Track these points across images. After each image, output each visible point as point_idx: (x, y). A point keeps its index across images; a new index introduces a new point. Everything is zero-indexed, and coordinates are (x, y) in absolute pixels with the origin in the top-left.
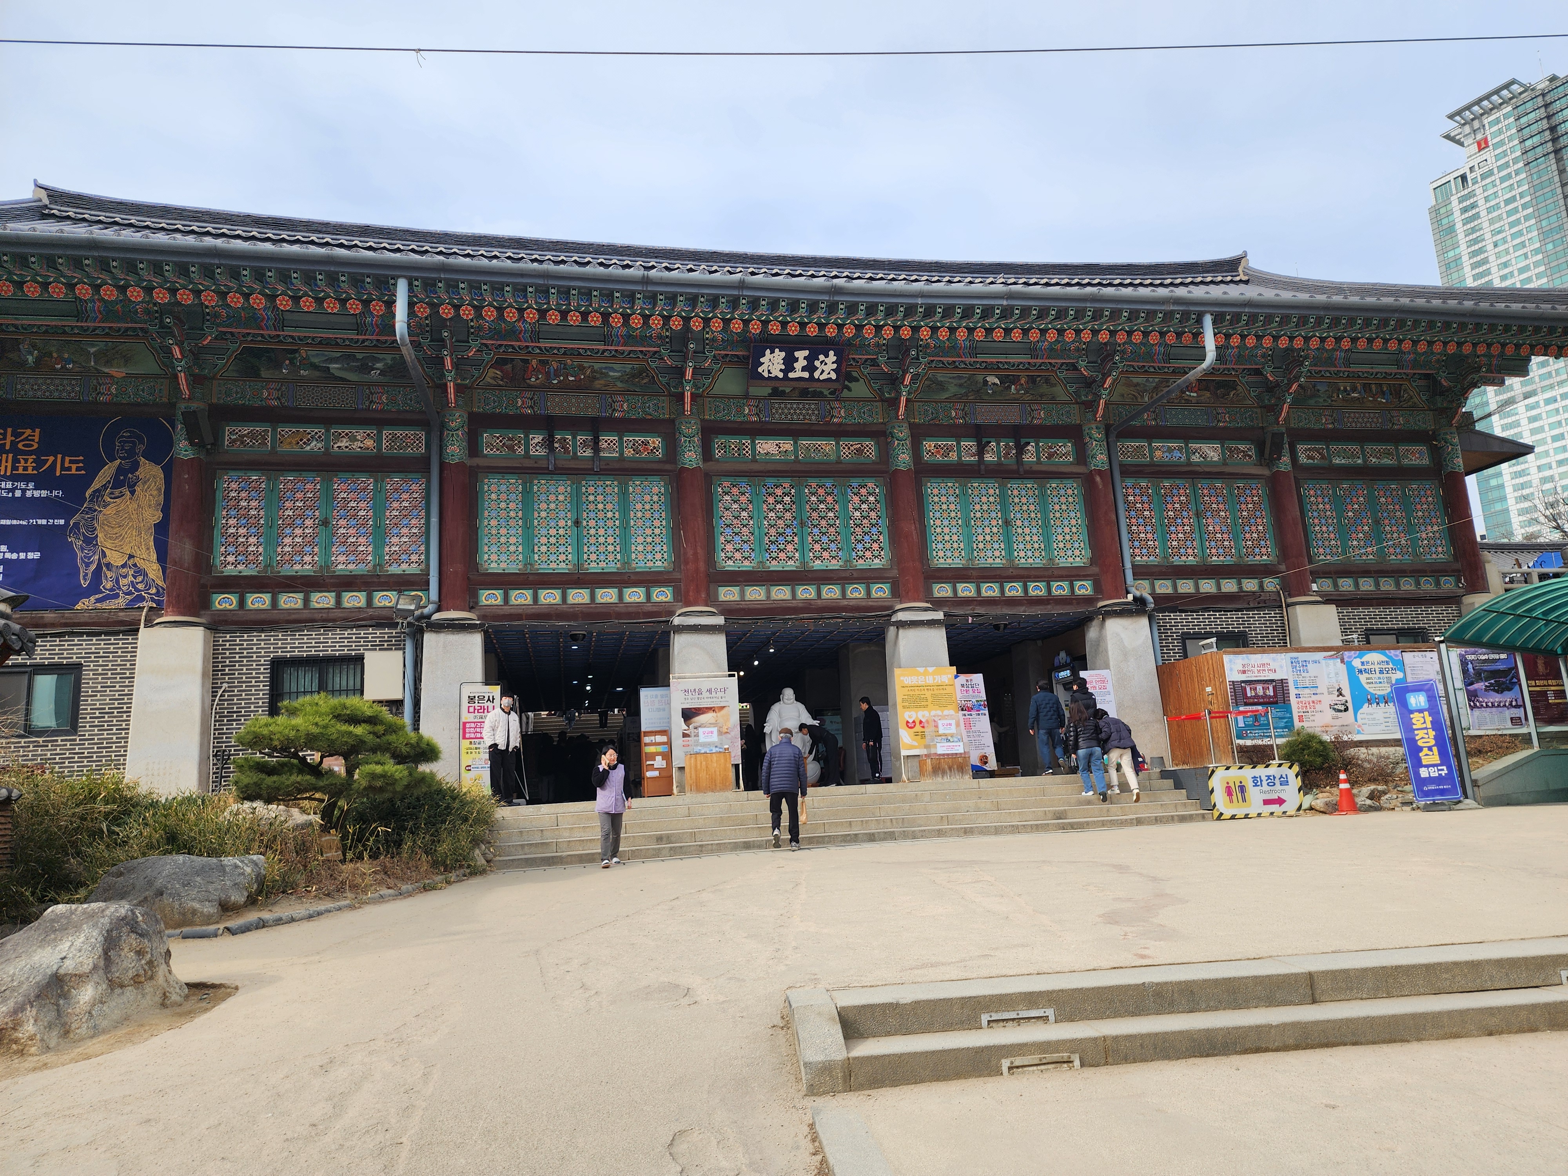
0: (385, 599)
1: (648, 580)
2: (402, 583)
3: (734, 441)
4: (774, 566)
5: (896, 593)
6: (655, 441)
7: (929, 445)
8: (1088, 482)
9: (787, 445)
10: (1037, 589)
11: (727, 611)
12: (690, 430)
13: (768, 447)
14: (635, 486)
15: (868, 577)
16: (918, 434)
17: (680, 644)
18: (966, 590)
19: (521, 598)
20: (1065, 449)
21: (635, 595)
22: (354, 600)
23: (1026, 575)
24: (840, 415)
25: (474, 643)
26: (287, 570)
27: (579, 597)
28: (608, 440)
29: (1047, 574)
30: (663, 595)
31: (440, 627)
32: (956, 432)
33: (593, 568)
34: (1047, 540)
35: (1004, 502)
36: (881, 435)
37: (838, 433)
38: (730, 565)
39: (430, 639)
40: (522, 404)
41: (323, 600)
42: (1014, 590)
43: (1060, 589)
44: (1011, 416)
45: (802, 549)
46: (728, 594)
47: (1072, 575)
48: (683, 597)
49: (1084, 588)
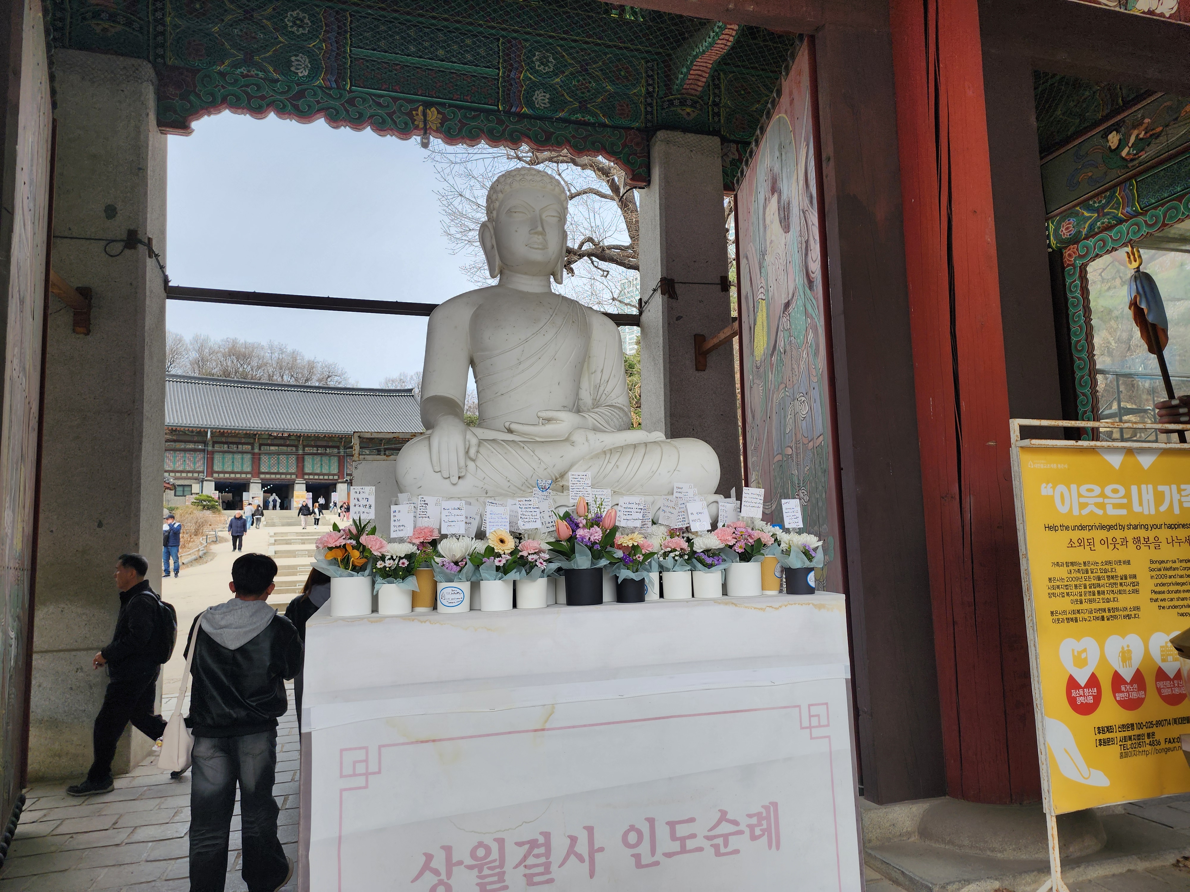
0: (196, 475)
1: (247, 473)
2: (199, 472)
3: (266, 447)
4: (272, 471)
5: (297, 477)
6: (250, 447)
7: (306, 449)
8: (339, 457)
9: (277, 448)
10: (326, 477)
11: (262, 479)
12: (256, 446)
13: (272, 448)
14: (245, 455)
15: (291, 474)
16: (304, 447)
17: (252, 485)
18: (311, 477)
19: (221, 475)
20: (336, 450)
21: (244, 476)
22: (190, 475)
23: (324, 475)
24: (288, 442)
25: (214, 483)
26: (177, 469)
27: (233, 476)
28: (240, 446)
29: (328, 475)
30: (249, 476)
31: (206, 480)
32: (313, 446)
33: (236, 470)
34: (330, 468)
35: (321, 461)
36: (296, 446)
37: (288, 446)
38: (263, 471)
39: (204, 482)
40: (223, 440)
41: (184, 475)
42: (322, 477)
43: (331, 477)
44: (325, 444)
45: (278, 468)
46: (262, 476)
47: (334, 475)
48: (253, 476)
49: (336, 477)
